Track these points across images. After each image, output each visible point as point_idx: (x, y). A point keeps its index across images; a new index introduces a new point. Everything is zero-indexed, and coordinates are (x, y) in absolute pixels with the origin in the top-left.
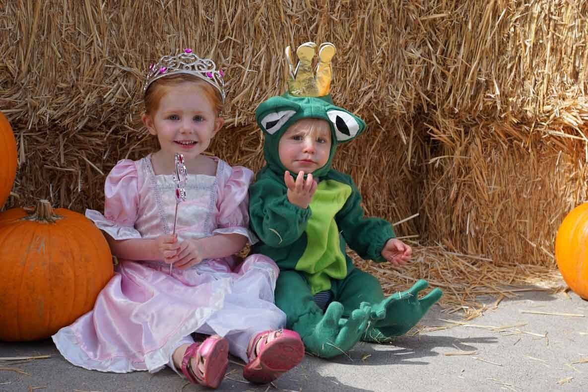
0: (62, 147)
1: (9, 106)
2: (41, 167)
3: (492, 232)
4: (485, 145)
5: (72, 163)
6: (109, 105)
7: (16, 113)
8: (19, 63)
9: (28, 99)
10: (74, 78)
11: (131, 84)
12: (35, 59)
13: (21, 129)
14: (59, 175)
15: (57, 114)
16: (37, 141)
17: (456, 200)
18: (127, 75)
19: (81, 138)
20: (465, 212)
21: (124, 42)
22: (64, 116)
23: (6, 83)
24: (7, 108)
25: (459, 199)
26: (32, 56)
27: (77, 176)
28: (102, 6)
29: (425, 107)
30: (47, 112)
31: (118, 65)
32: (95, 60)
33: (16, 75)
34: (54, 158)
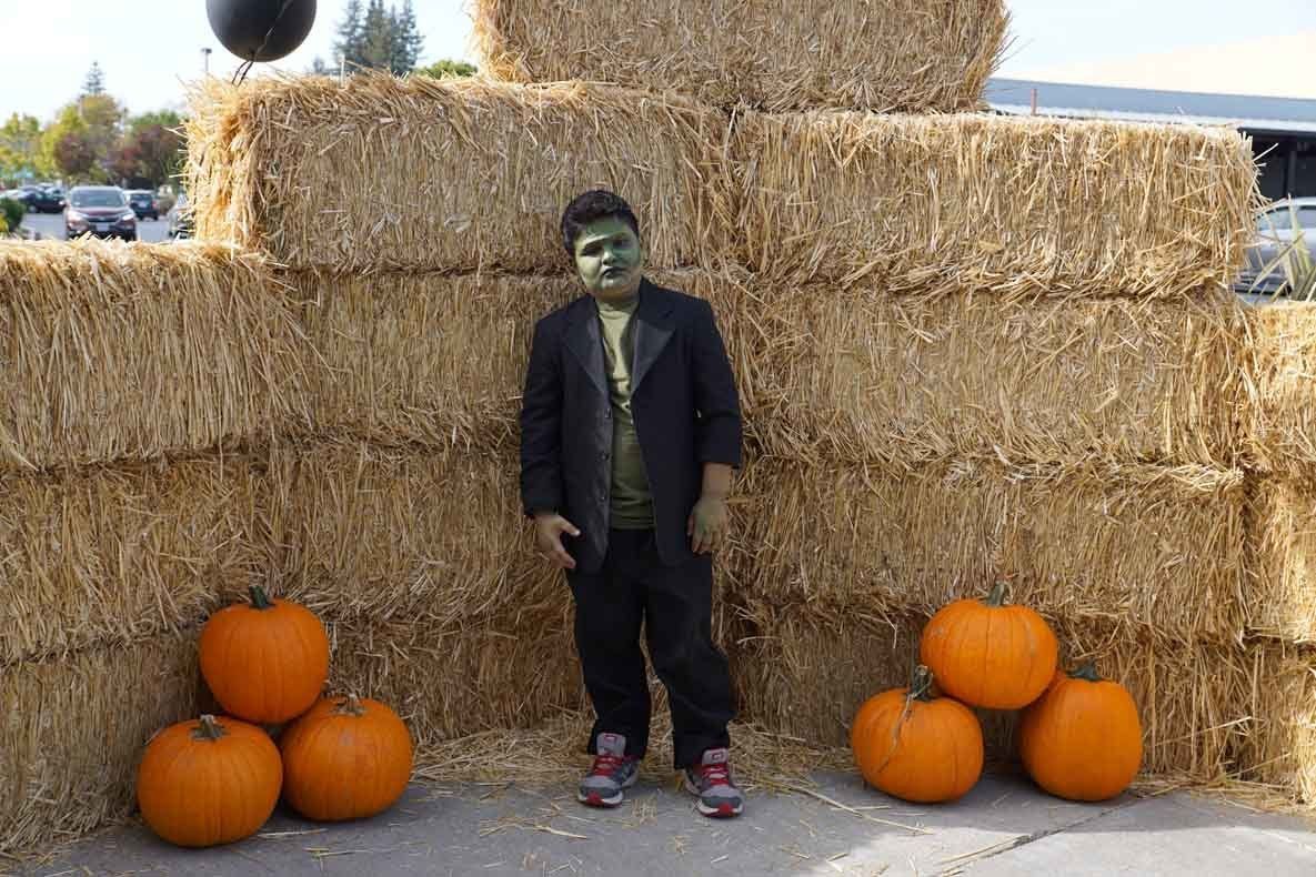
0: (371, 634)
1: (325, 599)
2: (352, 654)
3: (805, 713)
4: (798, 625)
5: (378, 648)
6: (415, 595)
8: (335, 559)
9: (341, 592)
10: (384, 572)
11: (437, 574)
12: (349, 556)
13: (334, 617)
14: (368, 660)
15: (367, 605)
16: (349, 629)
17: (767, 679)
18: (432, 567)
19: (388, 625)
20: (776, 692)
21: (431, 538)
22: (373, 608)
23: (322, 578)
25: (770, 679)
26: (346, 552)
27: (384, 660)
28: (411, 506)
29: (734, 590)
30: (358, 603)
31: (424, 558)
32: (403, 555)
33: (331, 571)
34: (364, 644)
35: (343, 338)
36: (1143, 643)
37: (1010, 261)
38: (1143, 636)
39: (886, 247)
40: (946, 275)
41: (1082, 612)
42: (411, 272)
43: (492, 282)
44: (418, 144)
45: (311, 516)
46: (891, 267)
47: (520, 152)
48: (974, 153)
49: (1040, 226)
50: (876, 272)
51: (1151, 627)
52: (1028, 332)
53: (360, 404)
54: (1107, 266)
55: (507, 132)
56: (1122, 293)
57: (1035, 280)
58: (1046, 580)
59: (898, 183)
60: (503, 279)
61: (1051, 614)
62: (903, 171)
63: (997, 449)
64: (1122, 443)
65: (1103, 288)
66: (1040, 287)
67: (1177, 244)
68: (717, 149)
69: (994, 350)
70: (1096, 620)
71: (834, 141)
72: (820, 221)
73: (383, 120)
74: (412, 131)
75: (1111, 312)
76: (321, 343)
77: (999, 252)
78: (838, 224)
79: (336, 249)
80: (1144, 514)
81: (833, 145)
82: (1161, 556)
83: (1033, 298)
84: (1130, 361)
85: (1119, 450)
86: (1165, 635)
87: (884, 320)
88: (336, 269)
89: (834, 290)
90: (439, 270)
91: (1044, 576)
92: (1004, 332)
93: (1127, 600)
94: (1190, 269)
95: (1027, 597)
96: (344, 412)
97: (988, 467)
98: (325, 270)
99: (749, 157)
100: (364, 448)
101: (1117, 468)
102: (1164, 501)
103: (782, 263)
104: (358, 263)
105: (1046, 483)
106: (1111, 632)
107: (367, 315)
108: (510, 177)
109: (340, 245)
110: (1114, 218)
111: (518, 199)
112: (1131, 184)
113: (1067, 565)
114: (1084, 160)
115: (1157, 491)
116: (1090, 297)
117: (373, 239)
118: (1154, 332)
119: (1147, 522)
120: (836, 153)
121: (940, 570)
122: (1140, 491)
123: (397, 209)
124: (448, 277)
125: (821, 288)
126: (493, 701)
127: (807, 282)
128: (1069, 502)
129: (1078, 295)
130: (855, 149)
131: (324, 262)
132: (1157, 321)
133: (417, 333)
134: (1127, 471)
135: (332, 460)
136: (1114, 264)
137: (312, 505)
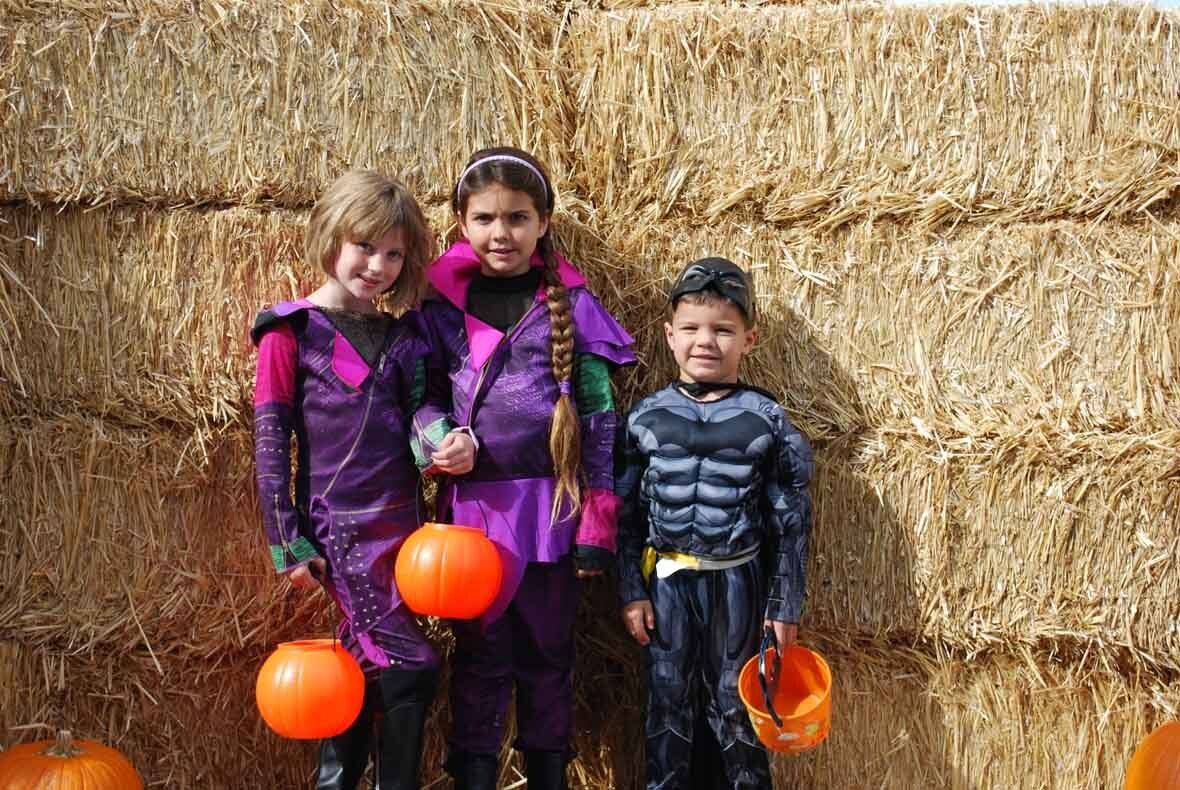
0: (110, 668)
1: (48, 621)
2: (85, 696)
7: (56, 630)
8: (61, 572)
9: (70, 613)
11: (195, 593)
12: (80, 567)
13: (62, 648)
16: (82, 663)
18: (190, 583)
19: (134, 658)
23: (45, 594)
24: (46, 624)
26: (77, 561)
31: (179, 571)
32: (151, 564)
33: (56, 586)
34: (101, 684)
35: (72, 288)
36: (1126, 675)
37: (919, 178)
38: (1124, 664)
39: (762, 168)
40: (838, 201)
41: (1040, 631)
42: (155, 204)
43: (260, 216)
44: (160, 47)
45: (30, 513)
46: (768, 194)
47: (292, 56)
48: (866, 48)
49: (954, 132)
50: (750, 199)
51: (1131, 650)
52: (947, 268)
53: (94, 372)
54: (1044, 179)
55: (275, 32)
56: (1066, 215)
57: (952, 201)
58: (990, 591)
59: (773, 89)
60: (273, 213)
61: (1000, 636)
62: (779, 73)
63: (915, 420)
64: (1078, 408)
65: (1041, 208)
66: (961, 211)
67: (1132, 147)
68: (543, 54)
69: (905, 293)
70: (1060, 642)
71: (690, 40)
72: (677, 139)
73: (115, 15)
74: (153, 29)
75: (1053, 239)
76: (43, 295)
77: (905, 169)
78: (699, 142)
79: (59, 174)
80: (1112, 498)
81: (690, 46)
82: (1139, 551)
83: (951, 223)
84: (1081, 301)
85: (1075, 416)
86: (1152, 660)
87: (764, 260)
88: (58, 200)
89: (700, 226)
90: (192, 202)
91: (986, 585)
92: (917, 268)
93: (1098, 613)
94: (1151, 178)
95: (967, 613)
96: (74, 379)
97: (906, 445)
98: (46, 199)
99: (585, 64)
100: (98, 426)
101: (1072, 438)
102: (1136, 479)
103: (632, 194)
104: (87, 192)
105: (983, 462)
106: (1080, 660)
107: (101, 259)
108: (280, 88)
109: (63, 171)
110: (1049, 120)
111: (291, 115)
112: (1067, 77)
113: (1016, 568)
114: (1006, 47)
115: (1127, 467)
116: (1026, 220)
117: (105, 163)
118: (1109, 260)
119: (1116, 507)
120: (694, 55)
121: (853, 582)
122: (1104, 468)
123: (136, 125)
124: (204, 213)
125: (683, 222)
126: (276, 764)
127: (665, 217)
128: (1012, 486)
129: (1007, 217)
130: (717, 47)
131: (42, 190)
132: (1113, 246)
133: (166, 281)
134: (1086, 442)
135: (58, 440)
136: (1052, 177)
137: (31, 499)
